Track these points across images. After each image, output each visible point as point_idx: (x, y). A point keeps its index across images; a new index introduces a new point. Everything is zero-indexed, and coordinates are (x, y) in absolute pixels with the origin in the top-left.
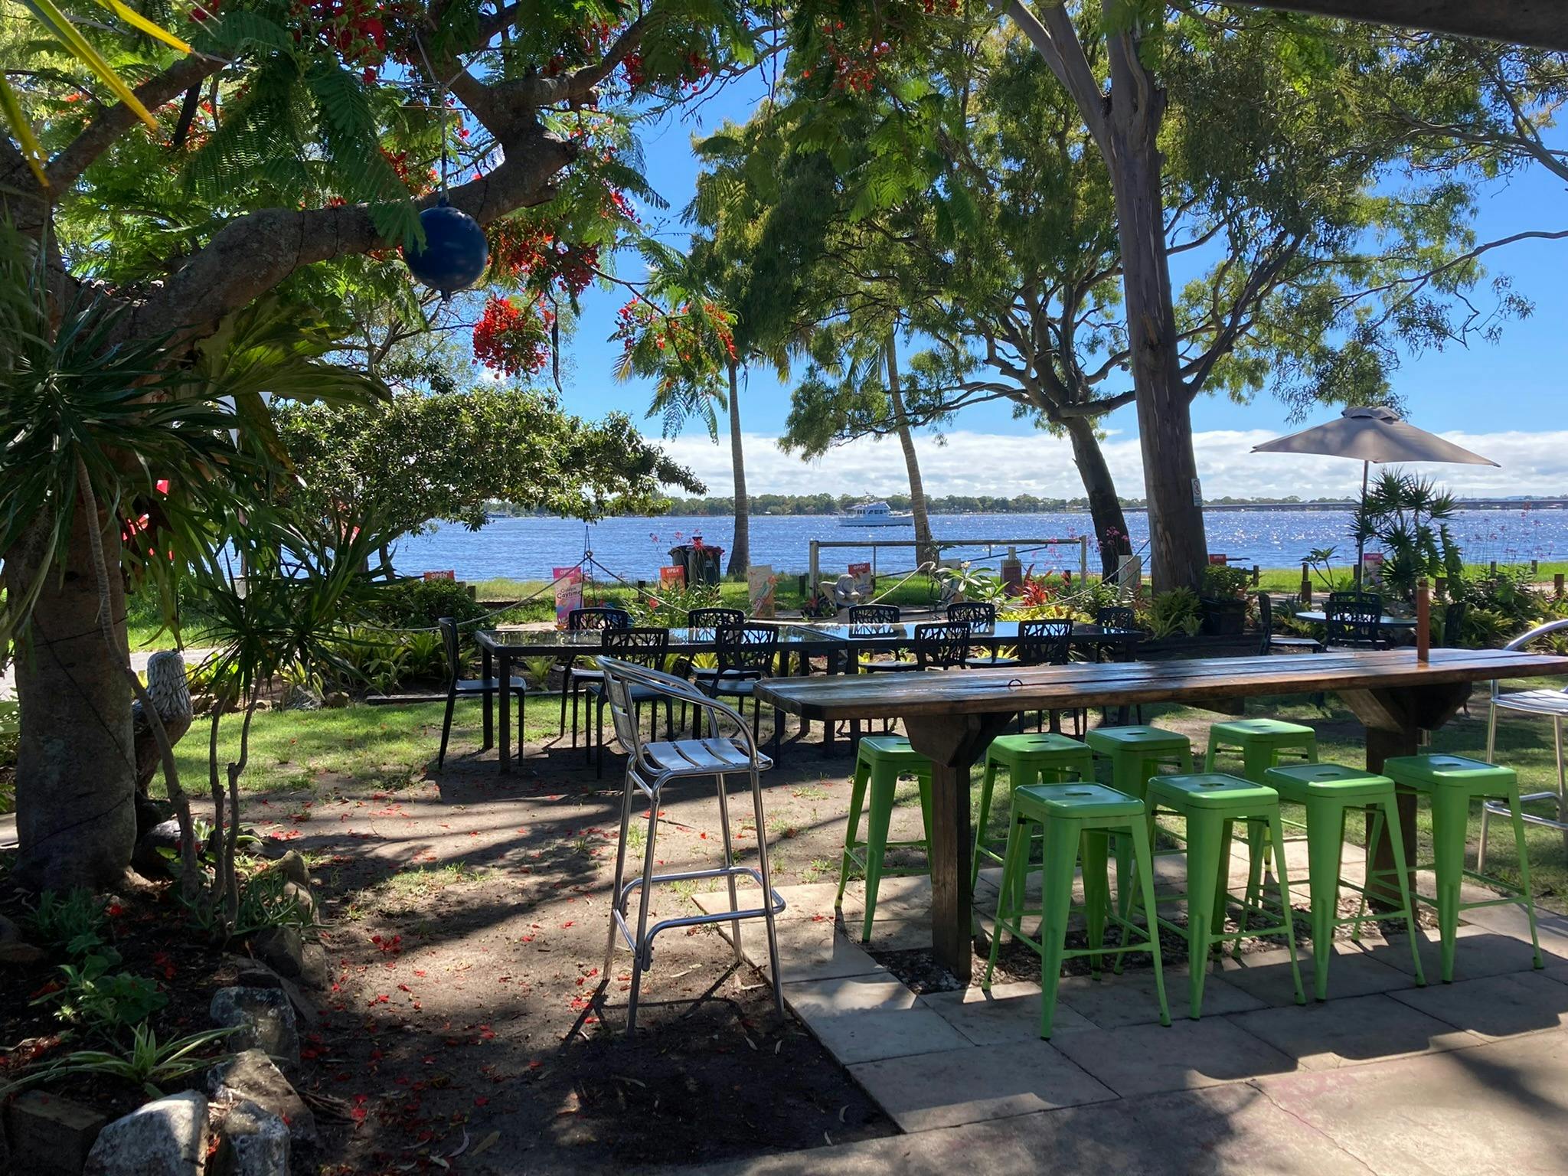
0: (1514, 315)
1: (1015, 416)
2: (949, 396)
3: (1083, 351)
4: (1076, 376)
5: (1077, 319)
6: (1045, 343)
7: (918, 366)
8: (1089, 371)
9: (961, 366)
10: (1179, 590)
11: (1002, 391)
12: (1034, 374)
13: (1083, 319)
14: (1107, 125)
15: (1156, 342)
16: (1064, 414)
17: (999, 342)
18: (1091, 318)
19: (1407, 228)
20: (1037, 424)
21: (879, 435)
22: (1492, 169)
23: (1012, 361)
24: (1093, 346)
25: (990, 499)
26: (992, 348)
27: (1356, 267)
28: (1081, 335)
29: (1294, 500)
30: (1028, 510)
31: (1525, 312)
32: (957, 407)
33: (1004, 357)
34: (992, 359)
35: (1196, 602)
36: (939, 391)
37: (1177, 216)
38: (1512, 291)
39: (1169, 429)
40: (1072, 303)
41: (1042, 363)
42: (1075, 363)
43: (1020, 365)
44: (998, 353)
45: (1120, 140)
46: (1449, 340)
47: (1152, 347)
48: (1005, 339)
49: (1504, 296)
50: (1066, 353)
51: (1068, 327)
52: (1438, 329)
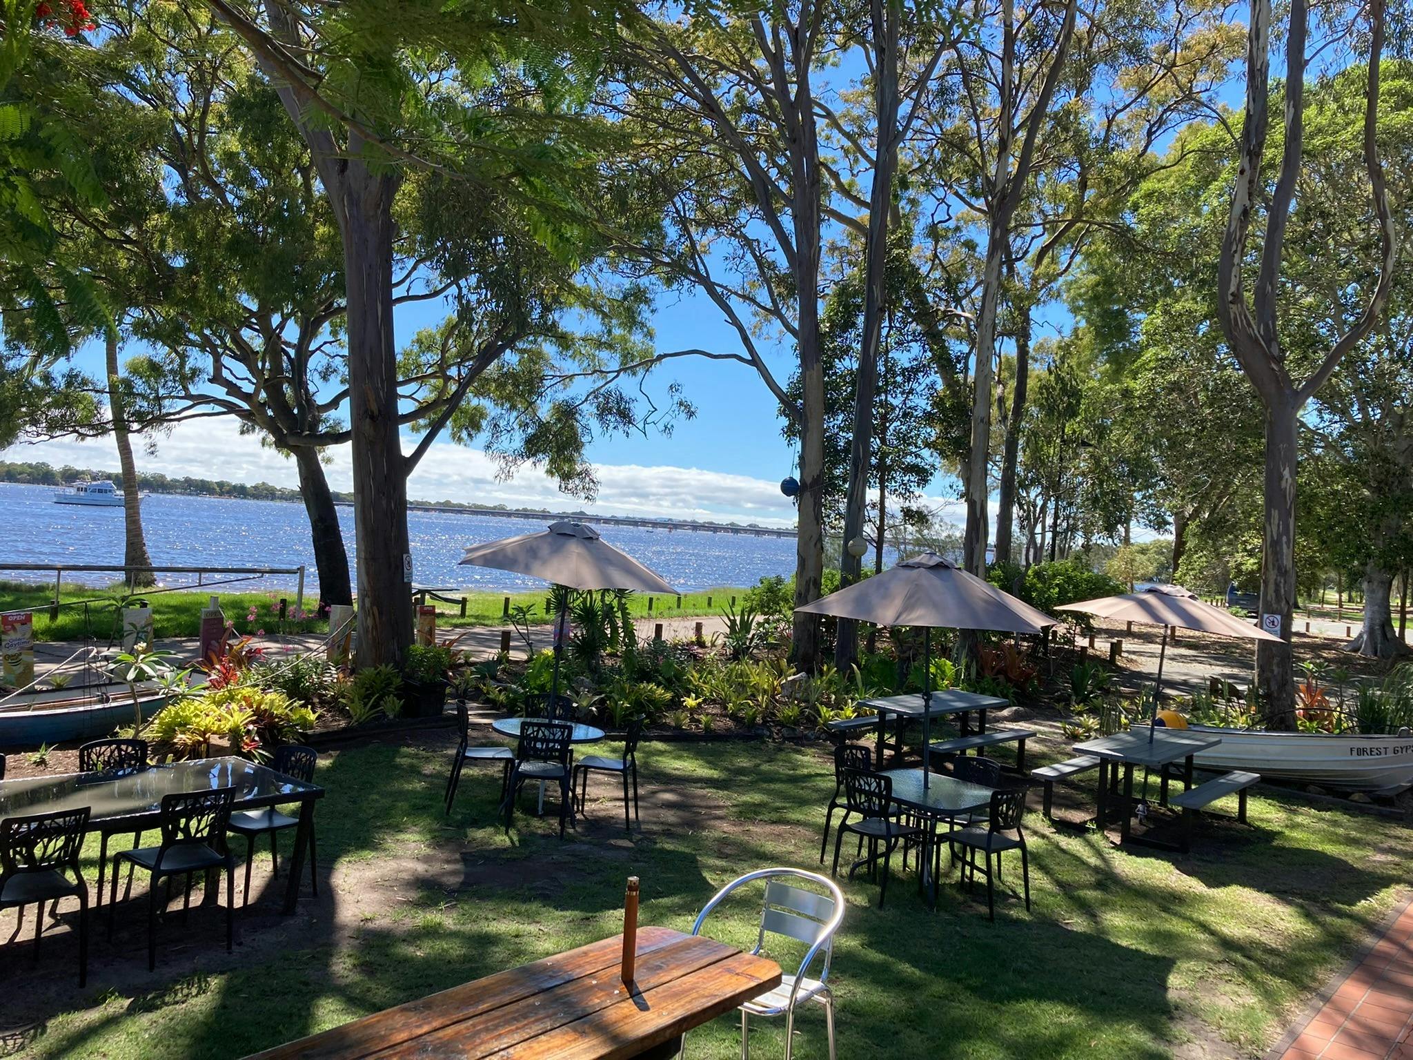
0: (683, 416)
1: (242, 433)
2: (169, 406)
3: (316, 377)
4: (306, 401)
5: (312, 347)
6: (277, 368)
7: (134, 370)
8: (321, 399)
9: (186, 377)
10: (382, 668)
11: (231, 409)
12: (263, 395)
13: (318, 349)
14: (342, 183)
15: (376, 412)
16: (292, 441)
17: (227, 361)
18: (326, 348)
19: (605, 315)
20: (264, 442)
21: (83, 436)
22: (669, 281)
23: (239, 383)
24: (325, 376)
25: (229, 484)
26: (218, 366)
27: (564, 341)
28: (315, 363)
29: (502, 507)
30: (266, 497)
31: (691, 414)
32: (179, 420)
33: (231, 378)
34: (217, 379)
35: (398, 681)
36: (158, 399)
37: (414, 268)
38: (682, 396)
39: (384, 502)
40: (308, 331)
41: (272, 386)
42: (307, 390)
43: (248, 388)
44: (225, 373)
45: (354, 203)
46: (632, 430)
47: (372, 417)
48: (235, 357)
49: (676, 399)
50: (299, 381)
51: (303, 353)
52: (625, 416)
